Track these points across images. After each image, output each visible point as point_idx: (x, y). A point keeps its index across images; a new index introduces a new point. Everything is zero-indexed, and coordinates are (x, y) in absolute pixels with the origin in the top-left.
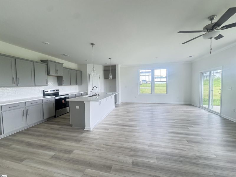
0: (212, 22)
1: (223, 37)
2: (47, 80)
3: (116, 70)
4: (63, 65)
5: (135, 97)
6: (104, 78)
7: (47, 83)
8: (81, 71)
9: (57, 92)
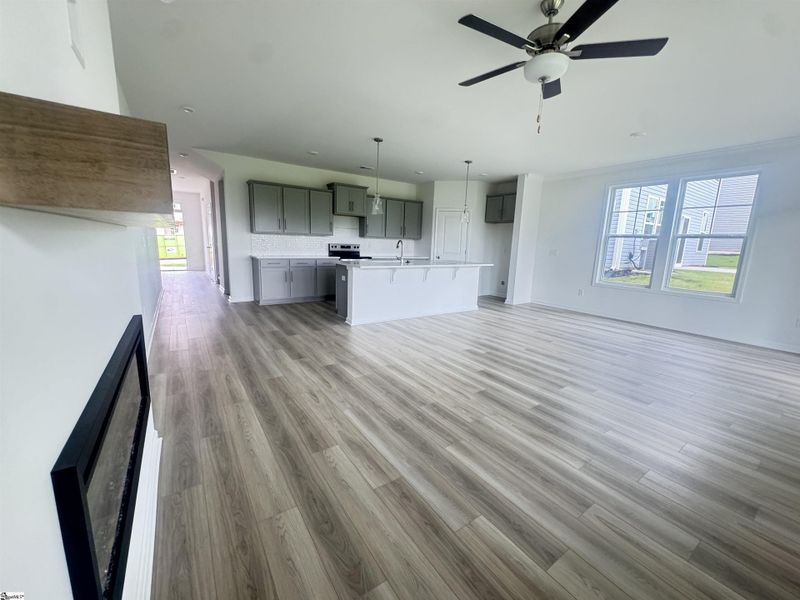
0: (550, 20)
1: (667, 39)
2: (331, 224)
3: (516, 193)
4: (368, 190)
5: (580, 292)
6: (486, 221)
7: (331, 230)
8: (422, 203)
9: (356, 250)
